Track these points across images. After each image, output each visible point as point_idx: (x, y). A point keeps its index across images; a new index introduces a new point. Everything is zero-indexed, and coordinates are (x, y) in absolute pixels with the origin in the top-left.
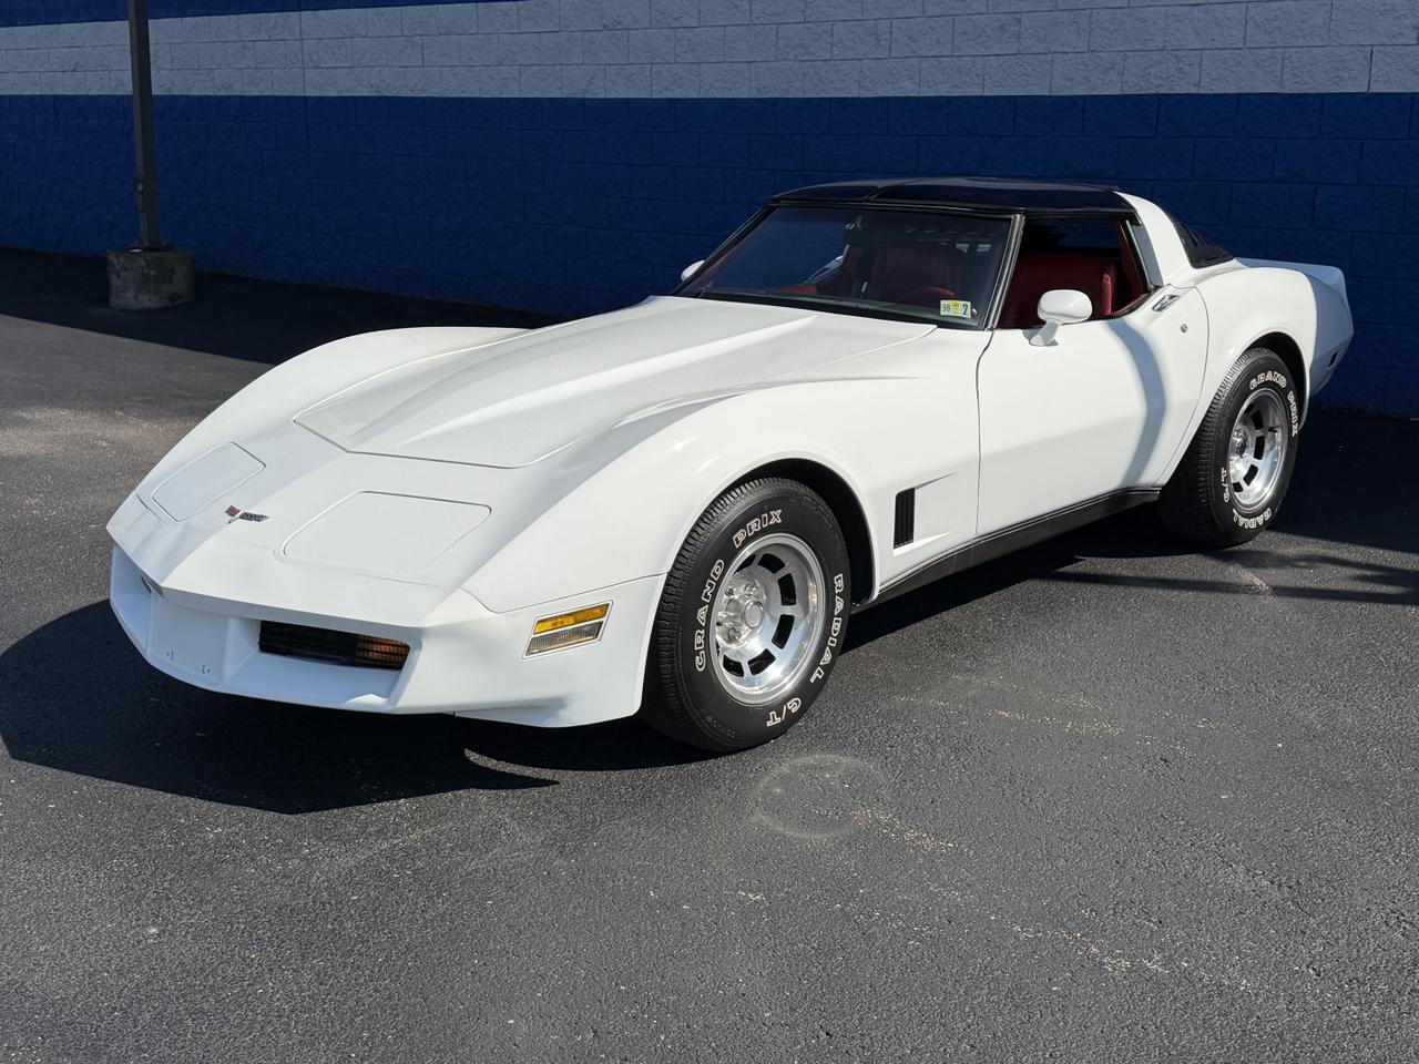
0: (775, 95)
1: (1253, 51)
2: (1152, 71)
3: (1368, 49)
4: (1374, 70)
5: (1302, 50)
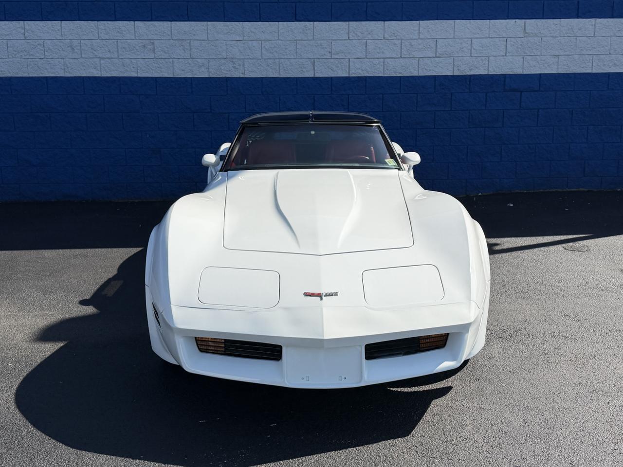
0: (9, 75)
1: (266, 60)
2: (222, 68)
3: (313, 60)
4: (316, 68)
5: (287, 60)
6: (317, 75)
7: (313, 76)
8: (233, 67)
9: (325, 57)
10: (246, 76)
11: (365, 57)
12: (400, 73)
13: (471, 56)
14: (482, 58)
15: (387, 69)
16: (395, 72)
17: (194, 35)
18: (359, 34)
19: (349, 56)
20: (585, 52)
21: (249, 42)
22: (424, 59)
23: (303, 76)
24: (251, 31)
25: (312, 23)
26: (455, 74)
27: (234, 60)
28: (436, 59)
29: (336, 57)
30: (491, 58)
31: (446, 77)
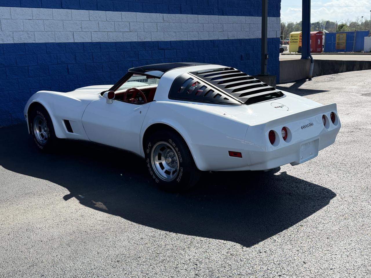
1: (47, 32)
2: (22, 37)
3: (72, 32)
4: (75, 37)
5: (59, 32)
6: (76, 41)
7: (73, 42)
8: (28, 36)
9: (79, 30)
10: (36, 42)
11: (98, 31)
12: (116, 40)
13: (144, 32)
14: (149, 32)
15: (110, 38)
16: (113, 40)
17: (3, 15)
18: (95, 17)
19: (91, 30)
20: (185, 31)
21: (36, 20)
22: (125, 32)
23: (68, 42)
24: (37, 14)
25: (70, 10)
26: (139, 41)
27: (28, 32)
28: (131, 33)
29: (85, 30)
30: (152, 33)
31: (135, 42)
